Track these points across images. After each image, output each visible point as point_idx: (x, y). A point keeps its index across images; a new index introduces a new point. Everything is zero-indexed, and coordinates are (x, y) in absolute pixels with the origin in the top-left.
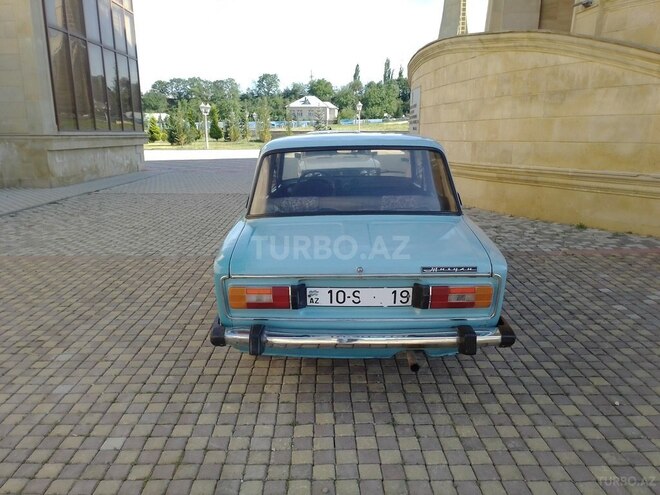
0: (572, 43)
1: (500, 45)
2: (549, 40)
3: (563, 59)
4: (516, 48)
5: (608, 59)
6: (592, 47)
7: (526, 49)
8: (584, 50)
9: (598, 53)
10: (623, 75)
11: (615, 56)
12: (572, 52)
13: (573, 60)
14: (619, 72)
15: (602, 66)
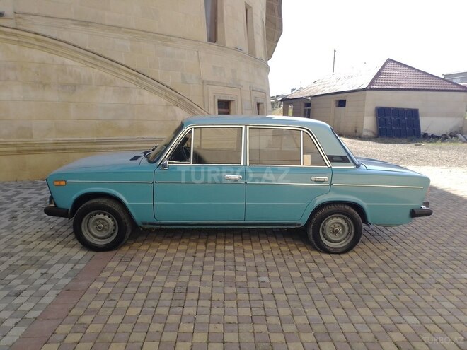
0: (79, 53)
2: (57, 45)
3: (68, 61)
4: (19, 43)
5: (105, 68)
6: (94, 59)
7: (29, 45)
8: (86, 58)
9: (96, 62)
10: (115, 79)
11: (110, 68)
12: (77, 58)
13: (77, 64)
14: (112, 78)
15: (101, 72)
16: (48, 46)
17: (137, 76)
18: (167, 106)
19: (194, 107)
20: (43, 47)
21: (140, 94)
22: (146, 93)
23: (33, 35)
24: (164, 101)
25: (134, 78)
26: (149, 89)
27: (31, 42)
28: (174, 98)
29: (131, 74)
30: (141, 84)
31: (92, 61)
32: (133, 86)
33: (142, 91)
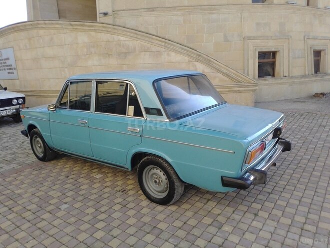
0: (126, 31)
1: (85, 28)
2: (114, 29)
3: (122, 38)
4: (95, 31)
5: (144, 40)
6: (136, 34)
7: (100, 31)
8: (131, 35)
9: (138, 36)
10: (150, 47)
11: (147, 39)
12: (126, 35)
13: (127, 39)
14: (149, 45)
15: (141, 43)
16: (109, 30)
17: (165, 42)
18: (189, 62)
19: (211, 61)
20: (107, 31)
21: (168, 55)
22: (173, 54)
23: (101, 25)
24: (186, 59)
25: (163, 44)
26: (175, 51)
27: (101, 29)
28: (194, 56)
29: (161, 41)
30: (168, 48)
31: (135, 36)
32: (164, 50)
33: (170, 52)
